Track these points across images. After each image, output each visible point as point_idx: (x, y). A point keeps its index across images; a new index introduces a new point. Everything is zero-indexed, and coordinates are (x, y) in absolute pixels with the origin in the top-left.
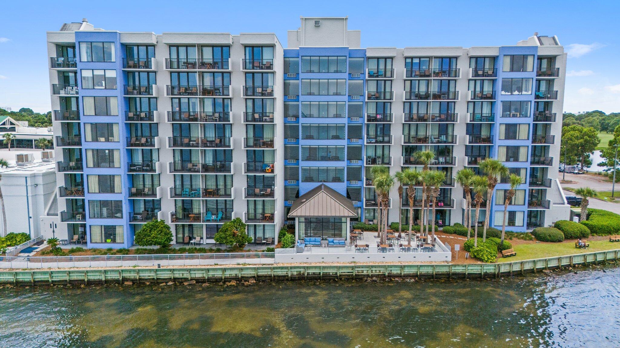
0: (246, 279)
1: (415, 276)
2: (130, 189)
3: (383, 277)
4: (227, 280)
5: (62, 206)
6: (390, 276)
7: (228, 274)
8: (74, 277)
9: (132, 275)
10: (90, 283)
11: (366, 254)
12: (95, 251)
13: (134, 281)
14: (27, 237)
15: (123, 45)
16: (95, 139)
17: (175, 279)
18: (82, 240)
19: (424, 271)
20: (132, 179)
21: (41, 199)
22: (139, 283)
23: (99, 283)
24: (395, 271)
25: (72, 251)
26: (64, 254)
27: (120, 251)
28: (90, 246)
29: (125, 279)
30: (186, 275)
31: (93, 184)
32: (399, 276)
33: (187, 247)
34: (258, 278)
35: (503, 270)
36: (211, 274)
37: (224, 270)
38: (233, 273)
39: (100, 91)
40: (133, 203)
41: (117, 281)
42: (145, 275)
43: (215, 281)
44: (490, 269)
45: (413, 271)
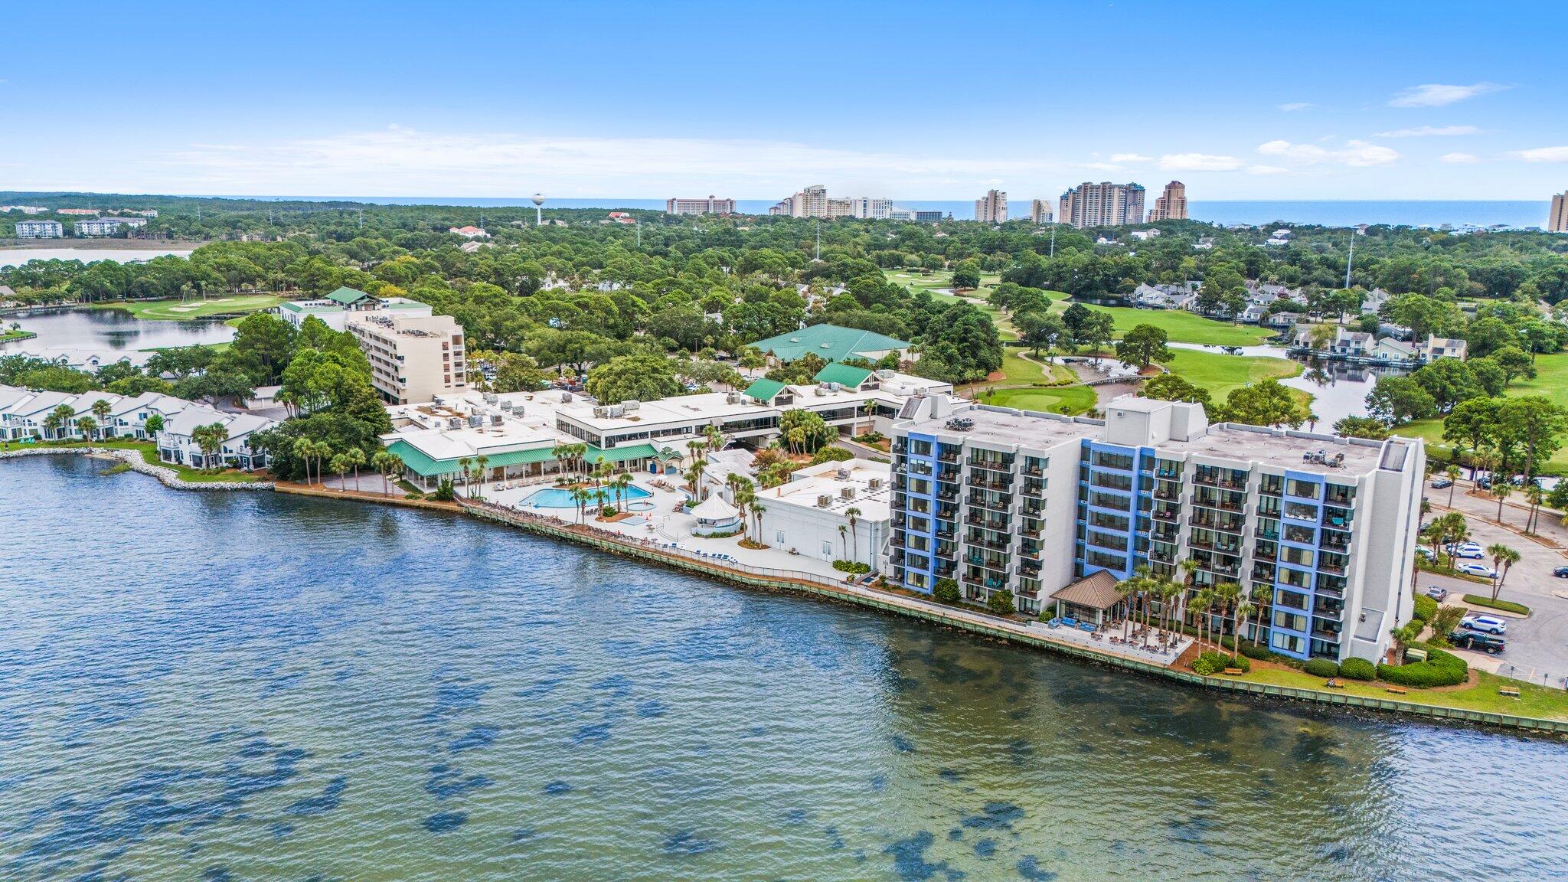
0: (1001, 639)
1: (1130, 669)
2: (936, 549)
3: (1104, 664)
4: (988, 636)
5: (892, 551)
6: (1112, 664)
7: (989, 631)
8: (892, 608)
9: (927, 616)
10: (900, 615)
11: (1099, 642)
12: (908, 590)
13: (927, 620)
14: (868, 568)
15: (939, 443)
16: (915, 509)
17: (953, 626)
18: (902, 579)
19: (1141, 667)
20: (939, 542)
21: (880, 541)
22: (930, 622)
23: (904, 616)
24: (1117, 662)
25: (895, 588)
26: (888, 590)
27: (925, 595)
28: (906, 586)
29: (921, 618)
30: (961, 625)
31: (911, 541)
32: (1118, 666)
33: (971, 603)
34: (1010, 640)
35: (1212, 683)
36: (978, 628)
37: (987, 628)
38: (994, 632)
39: (921, 475)
40: (938, 561)
41: (916, 618)
42: (935, 618)
43: (978, 634)
44: (1198, 679)
45: (1131, 665)
